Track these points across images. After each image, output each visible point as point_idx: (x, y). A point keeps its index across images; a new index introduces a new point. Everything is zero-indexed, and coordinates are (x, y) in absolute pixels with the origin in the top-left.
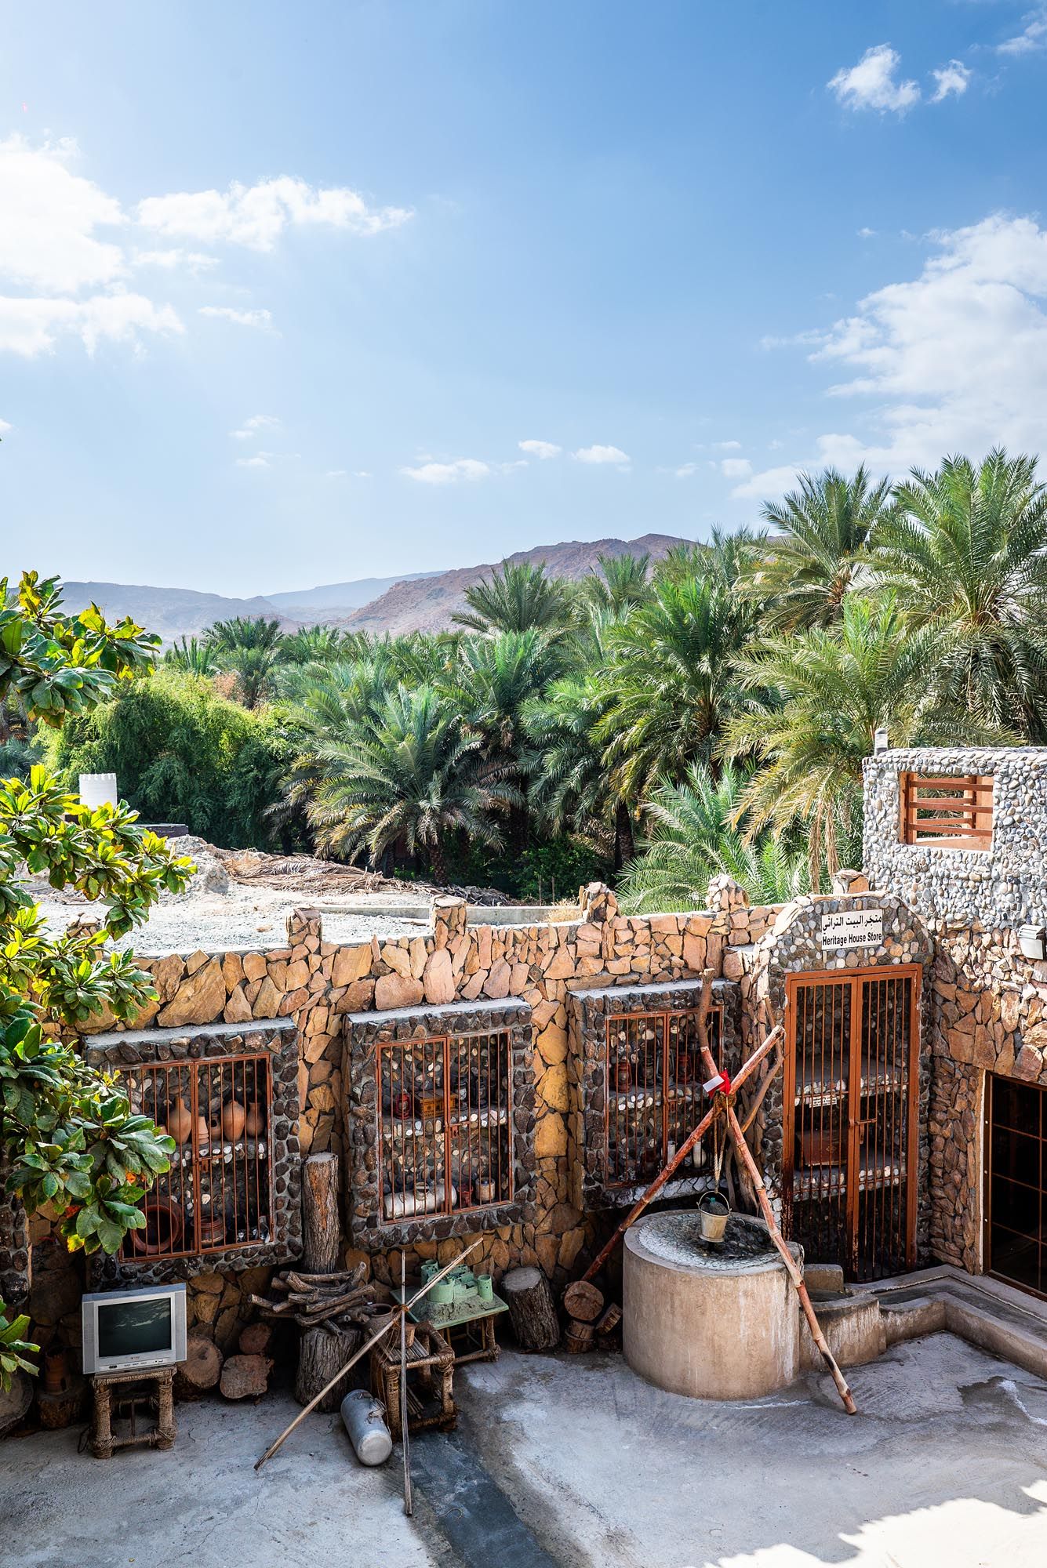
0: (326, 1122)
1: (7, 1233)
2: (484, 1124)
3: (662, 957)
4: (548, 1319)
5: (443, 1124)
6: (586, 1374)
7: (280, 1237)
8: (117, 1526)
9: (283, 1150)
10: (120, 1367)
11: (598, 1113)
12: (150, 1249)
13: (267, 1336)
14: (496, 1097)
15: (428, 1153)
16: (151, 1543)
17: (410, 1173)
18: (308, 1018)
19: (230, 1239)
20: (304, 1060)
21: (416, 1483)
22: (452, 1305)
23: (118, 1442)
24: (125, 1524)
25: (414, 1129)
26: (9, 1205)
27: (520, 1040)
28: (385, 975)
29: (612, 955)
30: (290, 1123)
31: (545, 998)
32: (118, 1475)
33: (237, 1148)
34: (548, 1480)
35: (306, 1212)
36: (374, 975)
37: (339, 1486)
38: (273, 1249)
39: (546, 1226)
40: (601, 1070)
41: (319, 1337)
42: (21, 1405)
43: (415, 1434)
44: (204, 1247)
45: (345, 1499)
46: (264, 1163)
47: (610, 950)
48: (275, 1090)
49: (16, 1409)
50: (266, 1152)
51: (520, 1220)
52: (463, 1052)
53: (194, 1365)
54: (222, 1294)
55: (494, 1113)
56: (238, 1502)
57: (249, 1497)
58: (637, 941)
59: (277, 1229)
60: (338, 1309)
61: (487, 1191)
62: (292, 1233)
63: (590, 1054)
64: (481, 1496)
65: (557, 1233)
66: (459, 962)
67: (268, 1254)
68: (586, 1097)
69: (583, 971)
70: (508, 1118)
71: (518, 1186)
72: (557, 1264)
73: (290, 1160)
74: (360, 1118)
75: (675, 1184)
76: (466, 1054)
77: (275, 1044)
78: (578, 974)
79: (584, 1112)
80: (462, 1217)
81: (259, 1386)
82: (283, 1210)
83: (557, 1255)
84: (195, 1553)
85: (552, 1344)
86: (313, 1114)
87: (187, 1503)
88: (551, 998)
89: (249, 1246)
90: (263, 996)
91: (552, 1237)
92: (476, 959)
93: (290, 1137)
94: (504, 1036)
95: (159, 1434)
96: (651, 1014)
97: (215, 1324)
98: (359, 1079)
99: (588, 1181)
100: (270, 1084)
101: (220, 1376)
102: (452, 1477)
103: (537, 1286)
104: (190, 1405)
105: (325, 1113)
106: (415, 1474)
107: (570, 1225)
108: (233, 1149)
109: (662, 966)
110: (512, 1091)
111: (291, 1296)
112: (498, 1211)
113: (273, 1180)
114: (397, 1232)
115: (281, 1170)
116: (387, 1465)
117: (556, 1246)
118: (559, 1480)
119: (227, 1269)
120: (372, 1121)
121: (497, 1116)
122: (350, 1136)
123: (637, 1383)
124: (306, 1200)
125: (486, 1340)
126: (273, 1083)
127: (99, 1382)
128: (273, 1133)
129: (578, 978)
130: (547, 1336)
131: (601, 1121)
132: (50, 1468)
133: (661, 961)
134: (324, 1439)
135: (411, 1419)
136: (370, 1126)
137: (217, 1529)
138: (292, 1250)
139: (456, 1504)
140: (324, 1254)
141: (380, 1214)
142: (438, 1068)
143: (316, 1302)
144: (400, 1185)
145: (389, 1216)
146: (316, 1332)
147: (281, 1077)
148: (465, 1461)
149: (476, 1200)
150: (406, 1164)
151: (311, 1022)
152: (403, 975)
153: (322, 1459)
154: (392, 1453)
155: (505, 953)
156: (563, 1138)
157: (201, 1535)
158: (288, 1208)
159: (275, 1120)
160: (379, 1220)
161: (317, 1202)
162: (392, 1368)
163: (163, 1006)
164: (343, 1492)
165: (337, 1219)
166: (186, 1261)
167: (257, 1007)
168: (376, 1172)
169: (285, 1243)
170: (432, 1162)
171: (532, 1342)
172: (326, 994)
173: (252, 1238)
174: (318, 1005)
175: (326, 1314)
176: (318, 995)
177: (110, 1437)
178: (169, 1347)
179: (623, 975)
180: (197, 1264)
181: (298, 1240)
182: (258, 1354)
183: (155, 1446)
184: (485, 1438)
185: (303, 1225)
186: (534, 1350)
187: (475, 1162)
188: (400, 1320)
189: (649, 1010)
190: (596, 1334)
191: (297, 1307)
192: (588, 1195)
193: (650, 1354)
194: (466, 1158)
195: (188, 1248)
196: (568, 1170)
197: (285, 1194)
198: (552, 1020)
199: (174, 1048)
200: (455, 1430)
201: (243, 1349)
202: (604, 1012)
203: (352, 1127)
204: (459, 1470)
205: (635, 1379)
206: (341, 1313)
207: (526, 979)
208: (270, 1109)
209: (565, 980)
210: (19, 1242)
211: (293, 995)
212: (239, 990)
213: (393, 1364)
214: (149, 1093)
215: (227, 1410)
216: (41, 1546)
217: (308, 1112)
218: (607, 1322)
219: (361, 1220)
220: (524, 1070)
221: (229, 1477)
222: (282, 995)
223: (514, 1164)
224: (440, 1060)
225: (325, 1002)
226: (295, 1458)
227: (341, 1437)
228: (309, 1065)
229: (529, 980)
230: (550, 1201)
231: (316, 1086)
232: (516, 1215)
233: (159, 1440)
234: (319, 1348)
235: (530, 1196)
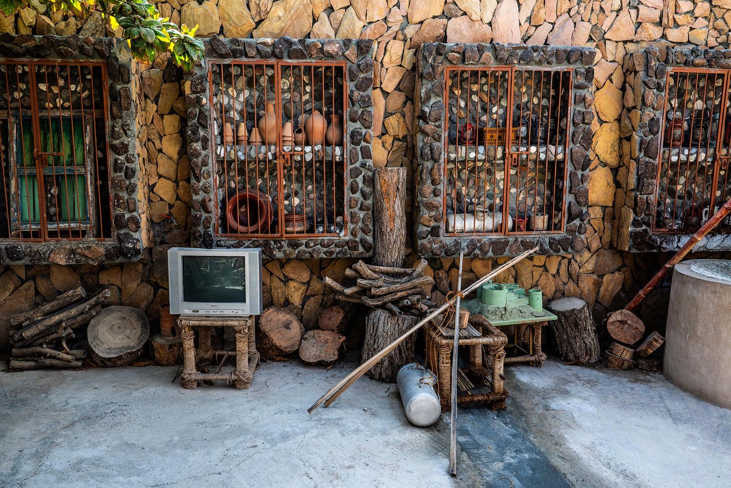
0: (399, 147)
1: (122, 198)
2: (543, 156)
3: (720, 32)
4: (591, 339)
5: (504, 150)
6: (630, 385)
7: (353, 233)
8: (169, 439)
9: (357, 155)
10: (201, 312)
11: (651, 160)
12: (242, 228)
13: (340, 316)
14: (555, 135)
15: (488, 188)
16: (189, 458)
17: (472, 203)
18: (385, 50)
19: (311, 230)
20: (381, 88)
21: (462, 448)
22: (505, 309)
23: (201, 377)
24: (176, 439)
25: (477, 152)
26: (123, 174)
27: (581, 80)
28: (456, 16)
29: (671, 23)
30: (364, 131)
31: (604, 57)
32: (194, 401)
33: (316, 148)
34: (608, 466)
35: (376, 214)
36: (447, 16)
37: (386, 438)
38: (347, 243)
39: (590, 266)
40: (658, 119)
41: (381, 316)
42: (137, 341)
43: (465, 407)
44: (287, 232)
45: (388, 450)
46: (341, 165)
47: (671, 17)
48: (351, 98)
49: (132, 344)
50: (342, 155)
51: (570, 250)
52: (525, 99)
53: (279, 332)
54: (308, 283)
55: (552, 148)
56: (285, 437)
57: (295, 434)
58: (697, 12)
59: (350, 226)
60: (399, 294)
61: (541, 221)
62: (363, 231)
63: (648, 102)
64: (533, 470)
65: (599, 273)
66: (526, 12)
67: (343, 247)
68: (641, 143)
69: (642, 35)
70: (565, 154)
71: (571, 218)
72: (597, 301)
73: (363, 165)
74: (427, 134)
75: (719, 237)
76: (528, 102)
77: (351, 53)
78: (637, 38)
79: (637, 160)
80: (516, 239)
81: (331, 355)
82: (356, 210)
83: (598, 293)
84: (224, 474)
85: (593, 360)
86: (389, 139)
87: (241, 430)
88: (610, 58)
89: (327, 238)
90: (345, 23)
91: (595, 276)
92: (542, 12)
93: (363, 144)
94: (566, 74)
95: (236, 375)
96: (712, 71)
97: (303, 308)
98: (428, 98)
99: (635, 223)
100: (346, 92)
101: (301, 344)
102: (502, 446)
103: (583, 308)
104: (275, 364)
105: (399, 140)
106: (462, 439)
107: (611, 269)
108: (312, 149)
109: (719, 40)
110: (571, 129)
111: (359, 281)
112: (550, 238)
113: (348, 181)
114: (457, 244)
115: (355, 173)
116: (434, 427)
117: (598, 284)
118: (621, 468)
119: (307, 255)
120: (438, 139)
121: (556, 152)
122: (419, 152)
123: (686, 397)
124: (377, 203)
125: (533, 348)
126: (349, 91)
127: (183, 322)
128: (349, 138)
129: (637, 42)
130: (588, 352)
131: (654, 168)
132: (144, 390)
133: (718, 35)
134: (379, 400)
135: (460, 393)
136: (436, 144)
137: (256, 456)
138: (363, 246)
139: (506, 473)
140: (391, 253)
141: (442, 225)
142: (501, 111)
143: (380, 287)
144: (461, 208)
145: (451, 229)
146: (379, 312)
147: (356, 86)
148: (514, 436)
149: (529, 228)
150: (468, 195)
151: (388, 54)
152: (474, 17)
153: (374, 415)
154: (440, 419)
155: (570, 10)
156: (611, 190)
157: (238, 459)
158: (361, 209)
159: (350, 127)
160: (442, 231)
161: (386, 205)
162: (444, 342)
163: (258, 23)
164: (387, 444)
165: (404, 224)
166: (272, 243)
167: (340, 32)
168: (441, 187)
169: (358, 239)
170: (491, 196)
171: (575, 356)
172: (402, 29)
173: (329, 231)
174: (395, 38)
175: (389, 298)
176: (395, 28)
177: (194, 371)
178: (244, 301)
179: (681, 44)
180: (281, 247)
181: (369, 239)
182: (333, 330)
183: (233, 385)
184: (535, 420)
185: (374, 225)
186: (578, 363)
187: (529, 201)
188: (456, 302)
189: (710, 66)
190: (636, 356)
191: (365, 291)
192: (634, 236)
193: (704, 371)
194: (522, 196)
195: (273, 232)
196: (614, 218)
197: (358, 195)
198: (610, 78)
199: (260, 46)
200: (504, 409)
201: (321, 326)
202: (666, 61)
203: (420, 144)
204: (508, 443)
205: (683, 394)
206: (402, 298)
207: (587, 37)
208: (346, 116)
209: (625, 42)
210: (131, 206)
211: (372, 25)
212: (324, 16)
213: (446, 338)
214: (247, 103)
215: (302, 370)
216: (94, 445)
217: (384, 138)
218: (650, 345)
219: (425, 229)
220: (584, 110)
221: (285, 416)
222: (362, 24)
223: (568, 198)
224: (503, 103)
225: (401, 37)
226: (350, 411)
227: (395, 402)
228: (386, 94)
229: (590, 39)
230: (595, 245)
231: (391, 114)
232: (567, 244)
233: (235, 380)
234: (381, 325)
235: (580, 230)
